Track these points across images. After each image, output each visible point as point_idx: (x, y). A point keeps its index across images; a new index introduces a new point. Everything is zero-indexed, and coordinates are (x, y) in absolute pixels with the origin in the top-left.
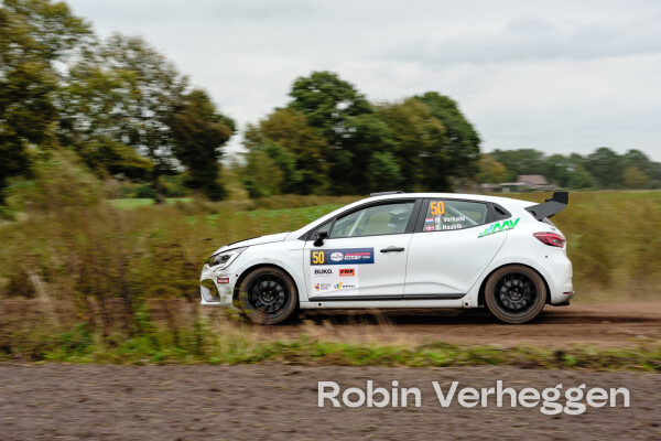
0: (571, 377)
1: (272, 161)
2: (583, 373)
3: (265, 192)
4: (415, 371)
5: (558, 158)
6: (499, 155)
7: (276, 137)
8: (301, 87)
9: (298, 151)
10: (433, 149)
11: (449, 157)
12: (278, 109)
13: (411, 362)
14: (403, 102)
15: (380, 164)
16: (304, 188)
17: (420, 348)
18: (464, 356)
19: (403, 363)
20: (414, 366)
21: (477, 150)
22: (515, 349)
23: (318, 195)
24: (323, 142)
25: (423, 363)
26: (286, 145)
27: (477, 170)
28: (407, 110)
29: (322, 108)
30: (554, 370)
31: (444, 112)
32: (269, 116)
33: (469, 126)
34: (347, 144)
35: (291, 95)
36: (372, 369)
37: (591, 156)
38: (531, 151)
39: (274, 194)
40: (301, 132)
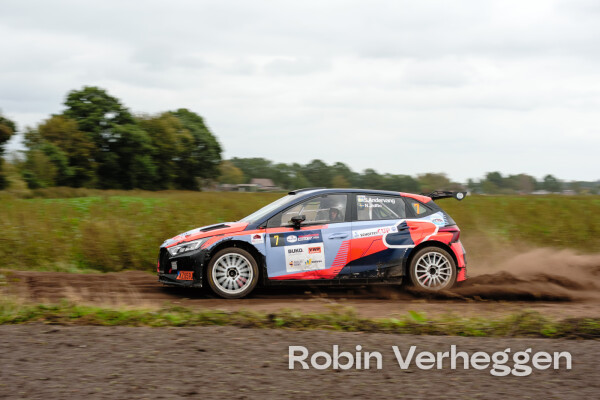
0: (279, 335)
1: (48, 158)
2: (288, 332)
3: (43, 184)
4: (155, 330)
5: (283, 166)
6: (237, 162)
7: (52, 139)
8: (74, 99)
9: (70, 150)
10: (184, 155)
11: (197, 162)
12: (54, 116)
13: (153, 323)
14: (160, 116)
15: (141, 165)
16: (76, 182)
17: (160, 312)
18: (196, 318)
19: (146, 323)
20: (155, 326)
21: (219, 157)
22: (236, 313)
23: (88, 188)
24: (92, 145)
25: (163, 323)
26: (59, 146)
27: (219, 173)
28: (164, 122)
29: (92, 116)
30: (266, 330)
31: (193, 125)
32: (47, 121)
33: (213, 138)
34: (113, 147)
35: (66, 104)
36: (121, 329)
37: (308, 166)
38: (261, 159)
39: (50, 185)
40: (74, 135)
